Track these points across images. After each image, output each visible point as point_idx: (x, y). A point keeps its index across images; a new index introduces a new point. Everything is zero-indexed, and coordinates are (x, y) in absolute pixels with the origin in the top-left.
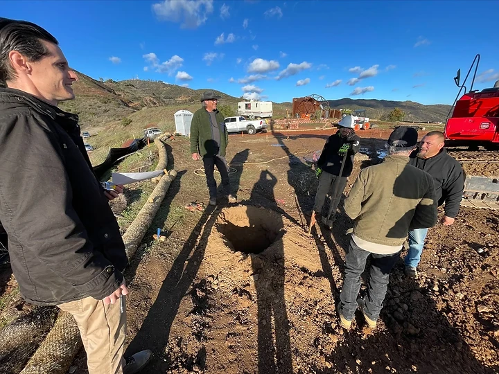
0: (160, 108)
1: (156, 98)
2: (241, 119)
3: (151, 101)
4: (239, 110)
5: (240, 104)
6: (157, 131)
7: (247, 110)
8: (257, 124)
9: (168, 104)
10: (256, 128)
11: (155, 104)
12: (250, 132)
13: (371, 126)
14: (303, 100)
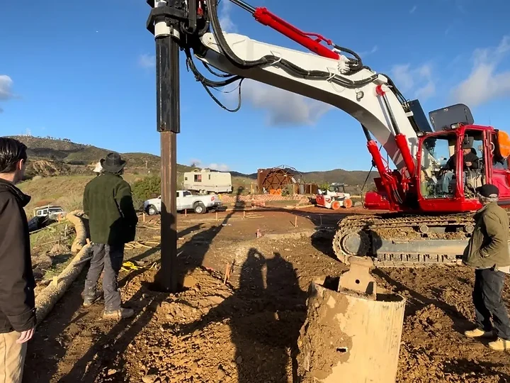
0: (63, 179)
1: (57, 164)
2: (185, 194)
3: (46, 166)
4: (185, 182)
5: (186, 175)
6: (57, 211)
7: (197, 183)
8: (207, 201)
9: (75, 172)
10: (206, 205)
11: (53, 171)
12: (199, 210)
13: (354, 203)
14: (271, 171)
